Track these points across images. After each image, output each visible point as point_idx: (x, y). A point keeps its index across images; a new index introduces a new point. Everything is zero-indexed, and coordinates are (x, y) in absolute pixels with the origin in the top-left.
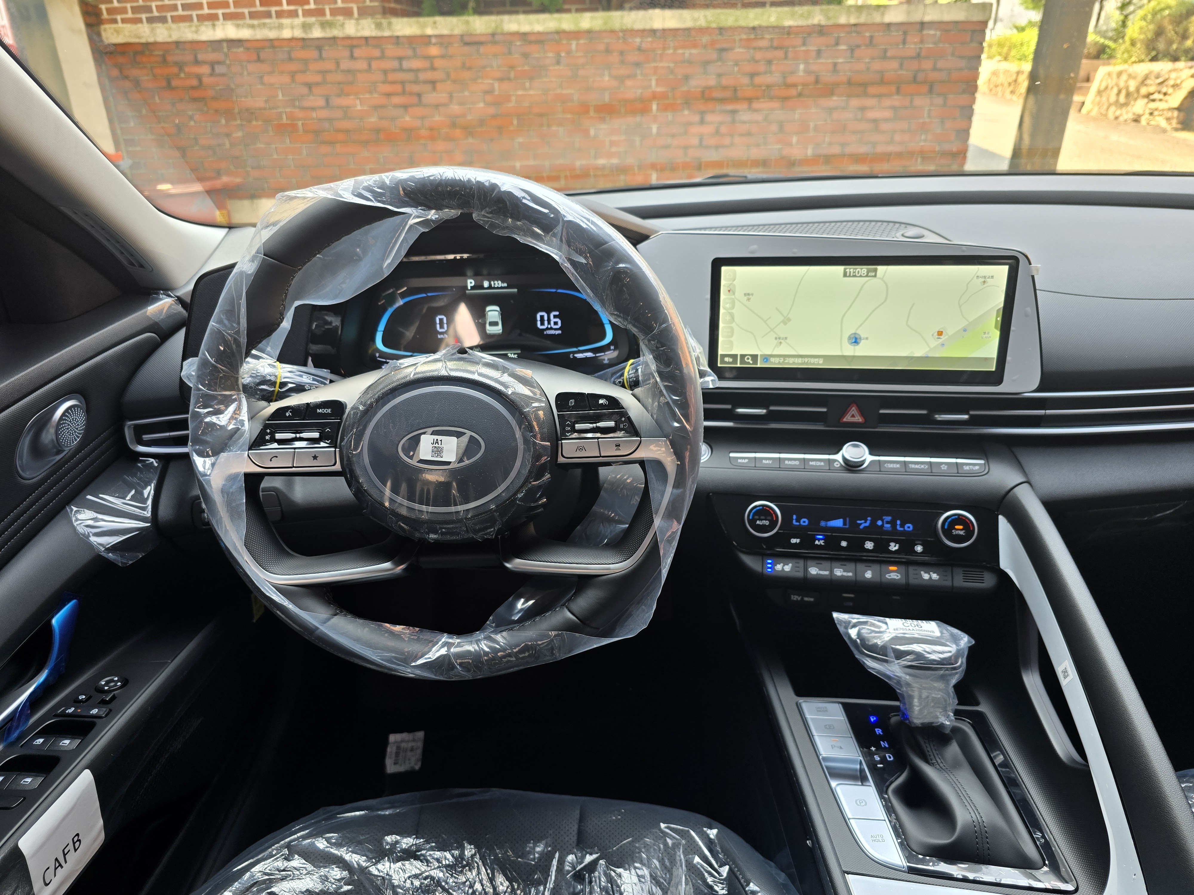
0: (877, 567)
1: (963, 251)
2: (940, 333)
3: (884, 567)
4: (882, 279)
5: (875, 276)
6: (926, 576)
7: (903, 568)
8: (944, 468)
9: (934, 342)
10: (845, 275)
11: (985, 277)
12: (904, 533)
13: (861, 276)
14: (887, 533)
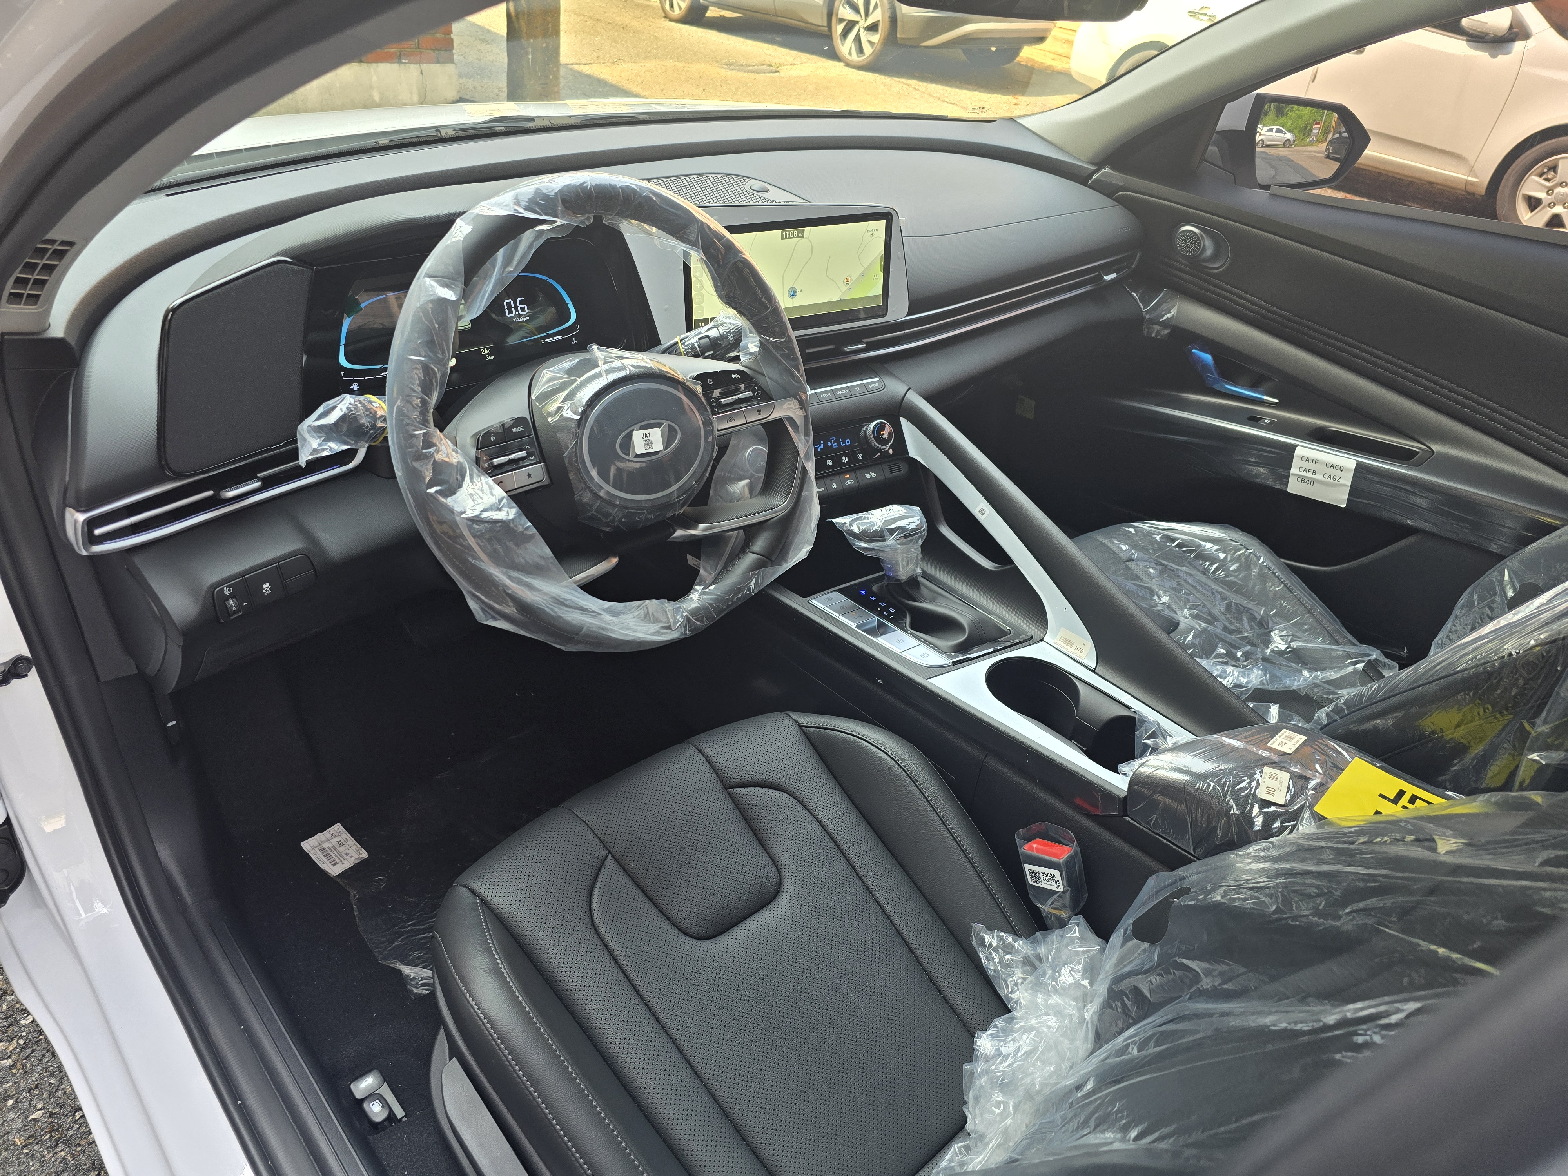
0: (837, 478)
1: (859, 211)
2: (848, 280)
3: (841, 476)
4: (808, 238)
5: (803, 236)
6: (868, 476)
7: (853, 474)
8: (857, 389)
9: (844, 288)
10: (783, 238)
11: (872, 230)
12: (847, 447)
13: (794, 237)
14: (836, 450)
